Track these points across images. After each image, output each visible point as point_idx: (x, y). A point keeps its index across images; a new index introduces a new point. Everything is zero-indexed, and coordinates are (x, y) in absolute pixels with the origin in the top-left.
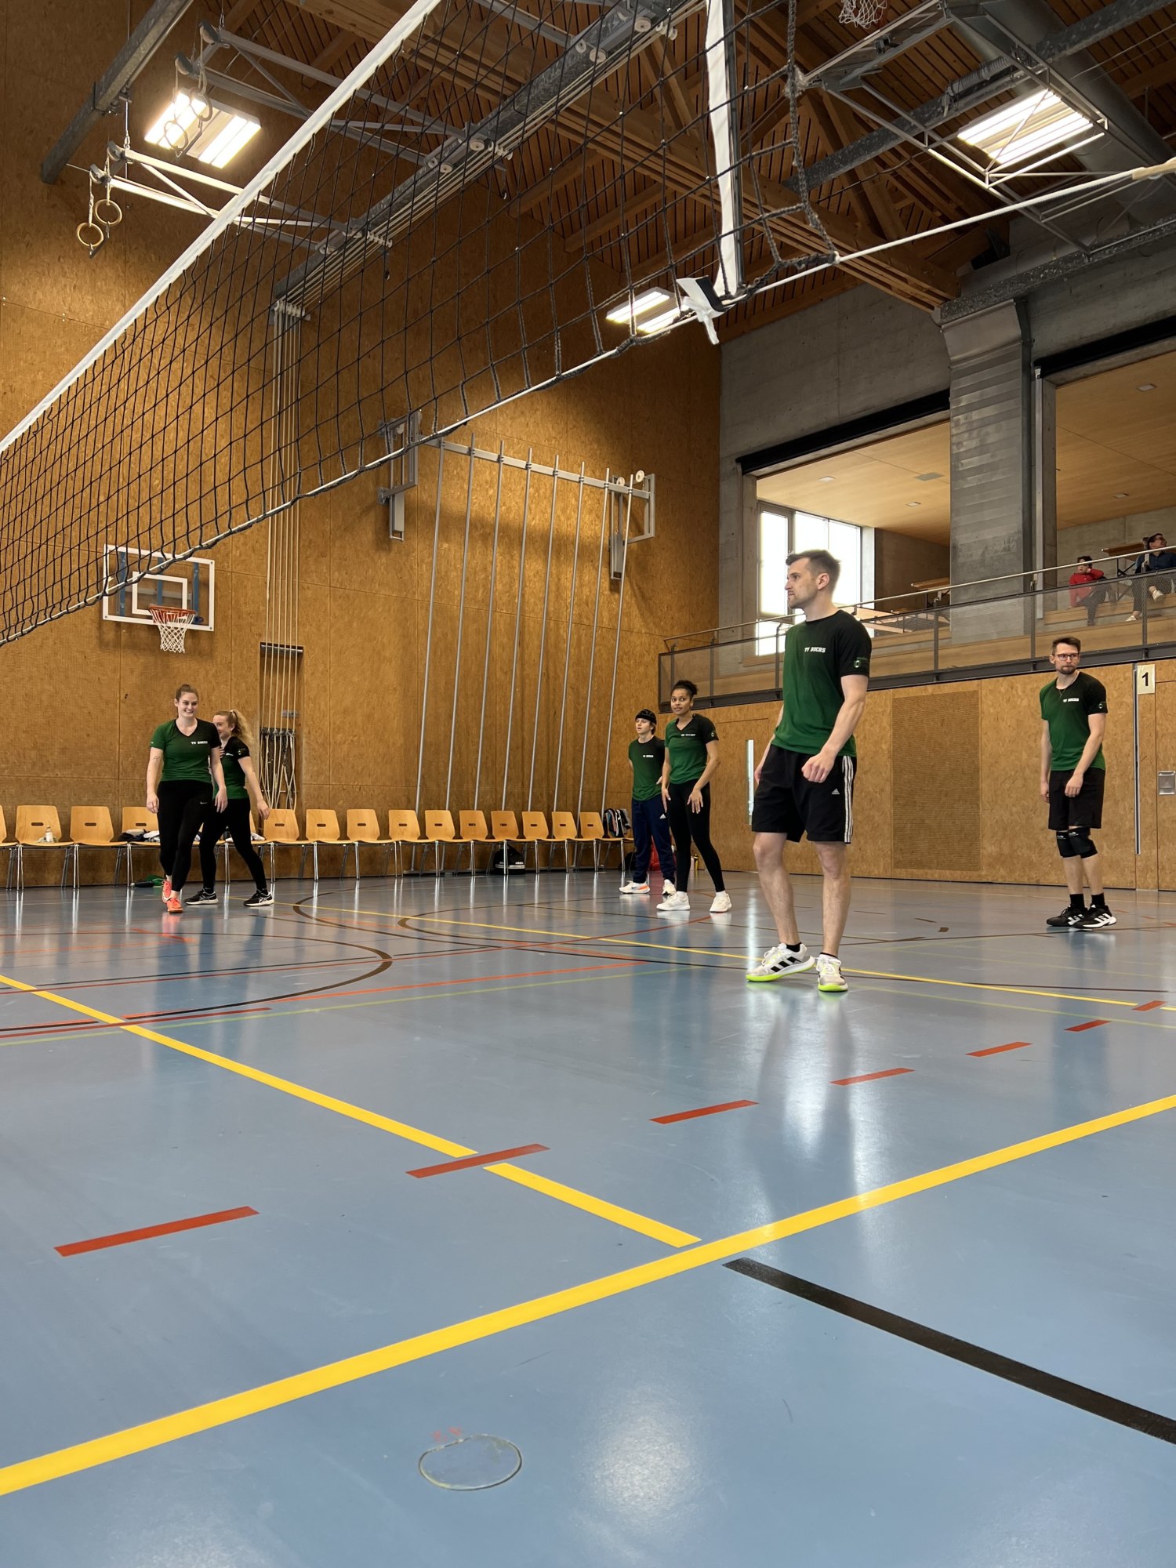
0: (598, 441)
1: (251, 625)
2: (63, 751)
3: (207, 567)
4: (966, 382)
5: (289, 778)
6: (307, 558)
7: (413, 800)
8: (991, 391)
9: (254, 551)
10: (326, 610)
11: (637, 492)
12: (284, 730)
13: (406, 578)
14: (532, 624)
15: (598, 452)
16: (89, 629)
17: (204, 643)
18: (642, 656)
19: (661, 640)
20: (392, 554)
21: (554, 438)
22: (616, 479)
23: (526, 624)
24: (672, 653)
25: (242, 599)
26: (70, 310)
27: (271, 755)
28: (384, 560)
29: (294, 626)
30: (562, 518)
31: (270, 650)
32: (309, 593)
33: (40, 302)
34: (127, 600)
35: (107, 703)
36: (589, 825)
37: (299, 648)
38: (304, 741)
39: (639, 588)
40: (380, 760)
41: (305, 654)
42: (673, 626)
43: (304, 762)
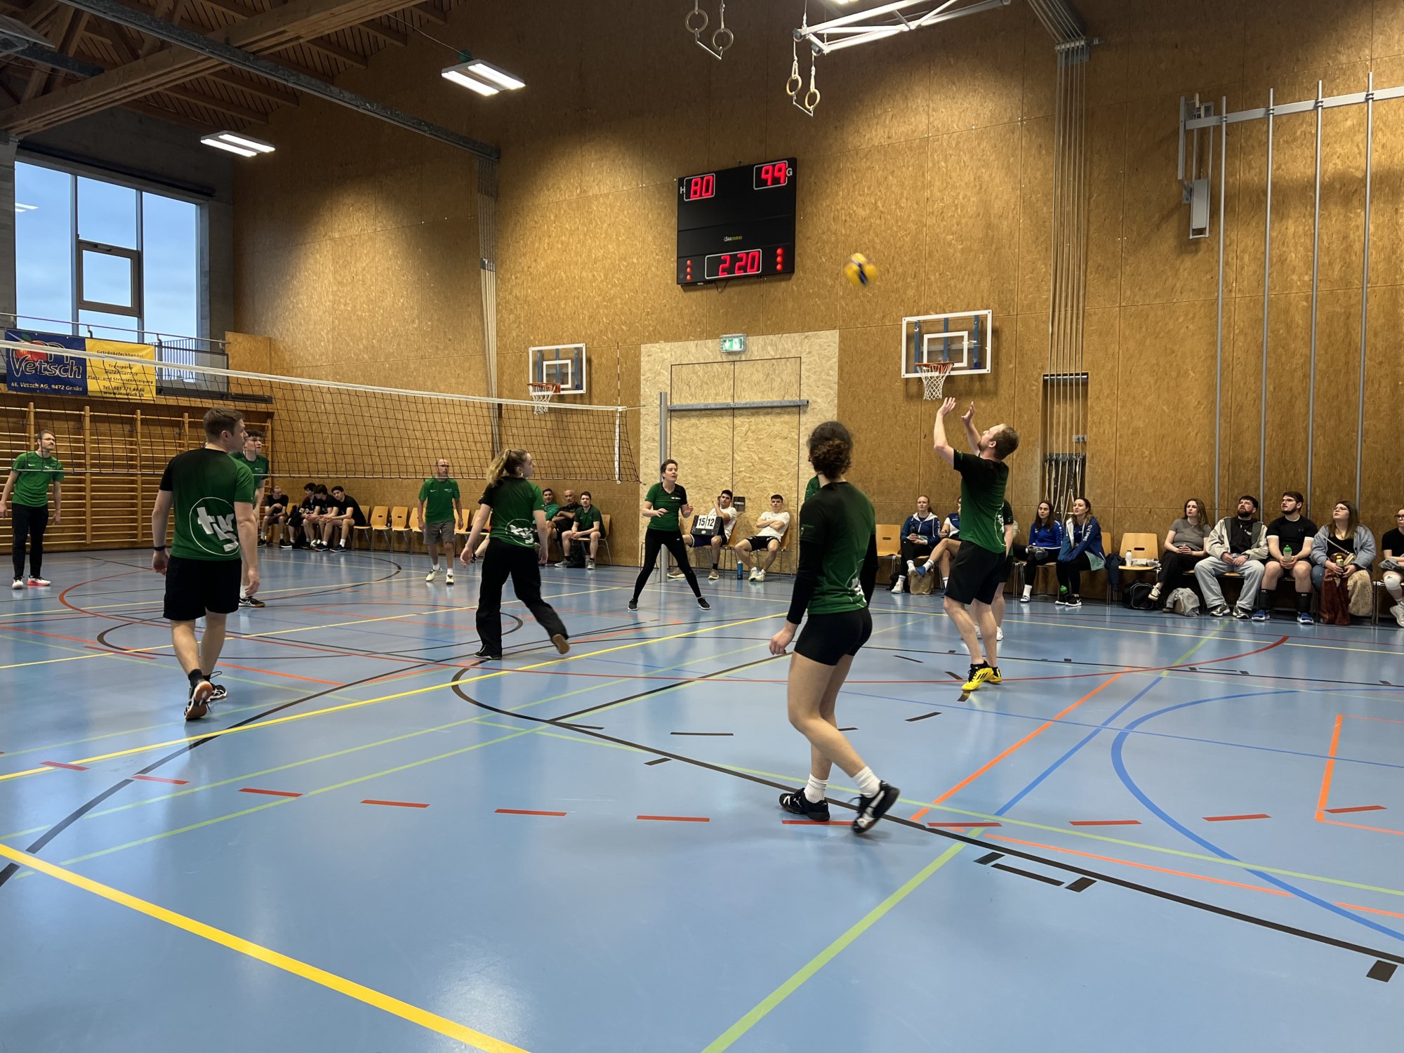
1: (1035, 360)
3: (985, 317)
6: (1094, 283)
10: (1114, 332)
25: (1026, 338)
27: (1056, 480)
29: (1077, 353)
31: (1052, 381)
32: (1096, 319)
37: (1083, 374)
38: (1089, 464)
41: (1090, 379)
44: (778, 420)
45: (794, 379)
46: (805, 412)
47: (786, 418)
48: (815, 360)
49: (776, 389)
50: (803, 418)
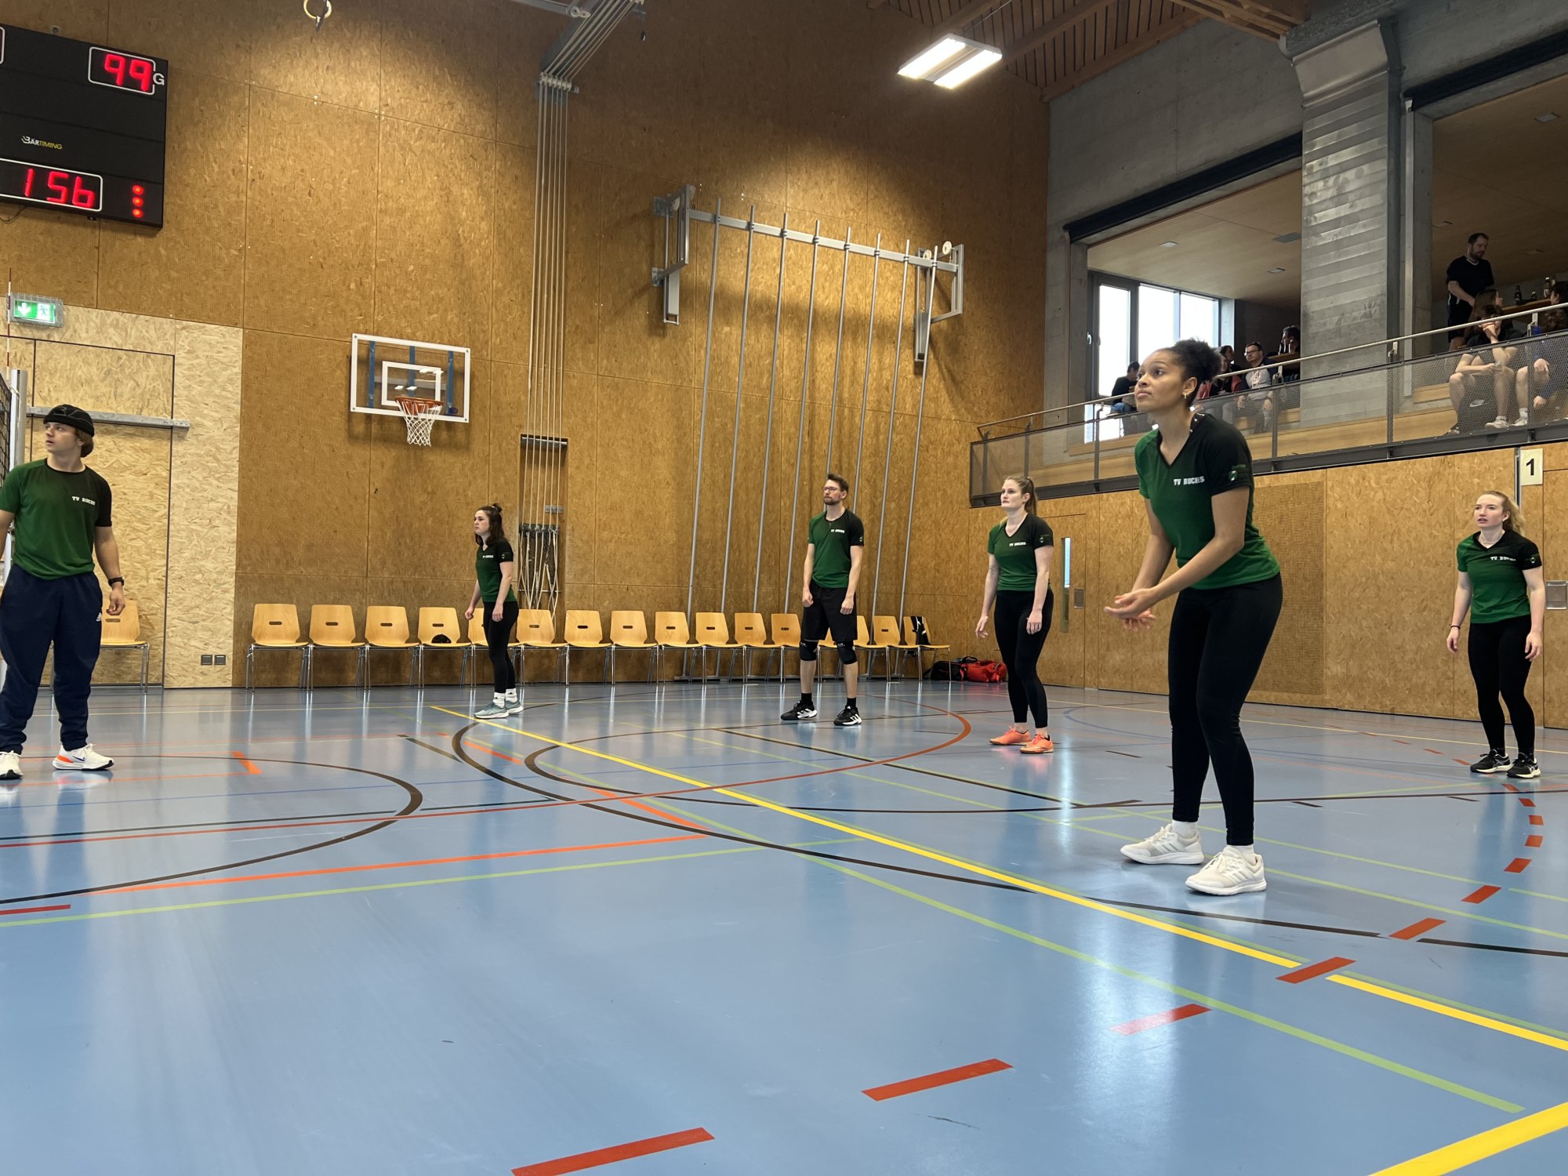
0: (903, 212)
1: (510, 416)
2: (309, 547)
3: (463, 355)
4: (1321, 122)
5: (552, 577)
6: (573, 344)
7: (685, 602)
8: (1351, 131)
9: (515, 338)
10: (592, 401)
11: (942, 265)
12: (547, 526)
13: (683, 365)
14: (822, 412)
15: (904, 223)
16: (339, 421)
17: (460, 436)
18: (951, 445)
19: (974, 428)
20: (668, 338)
21: (853, 210)
22: (922, 252)
23: (817, 413)
24: (985, 440)
25: (502, 388)
26: (322, 93)
27: (532, 553)
28: (657, 346)
29: (557, 416)
30: (860, 297)
31: (531, 442)
32: (575, 382)
33: (291, 85)
34: (377, 391)
35: (356, 499)
36: (883, 630)
37: (563, 440)
38: (568, 538)
39: (949, 371)
40: (650, 559)
41: (569, 446)
42: (988, 413)
43: (567, 559)
44: (127, 444)
45: (161, 387)
46: (182, 438)
47: (146, 443)
48: (200, 365)
49: (126, 396)
50: (178, 447)
